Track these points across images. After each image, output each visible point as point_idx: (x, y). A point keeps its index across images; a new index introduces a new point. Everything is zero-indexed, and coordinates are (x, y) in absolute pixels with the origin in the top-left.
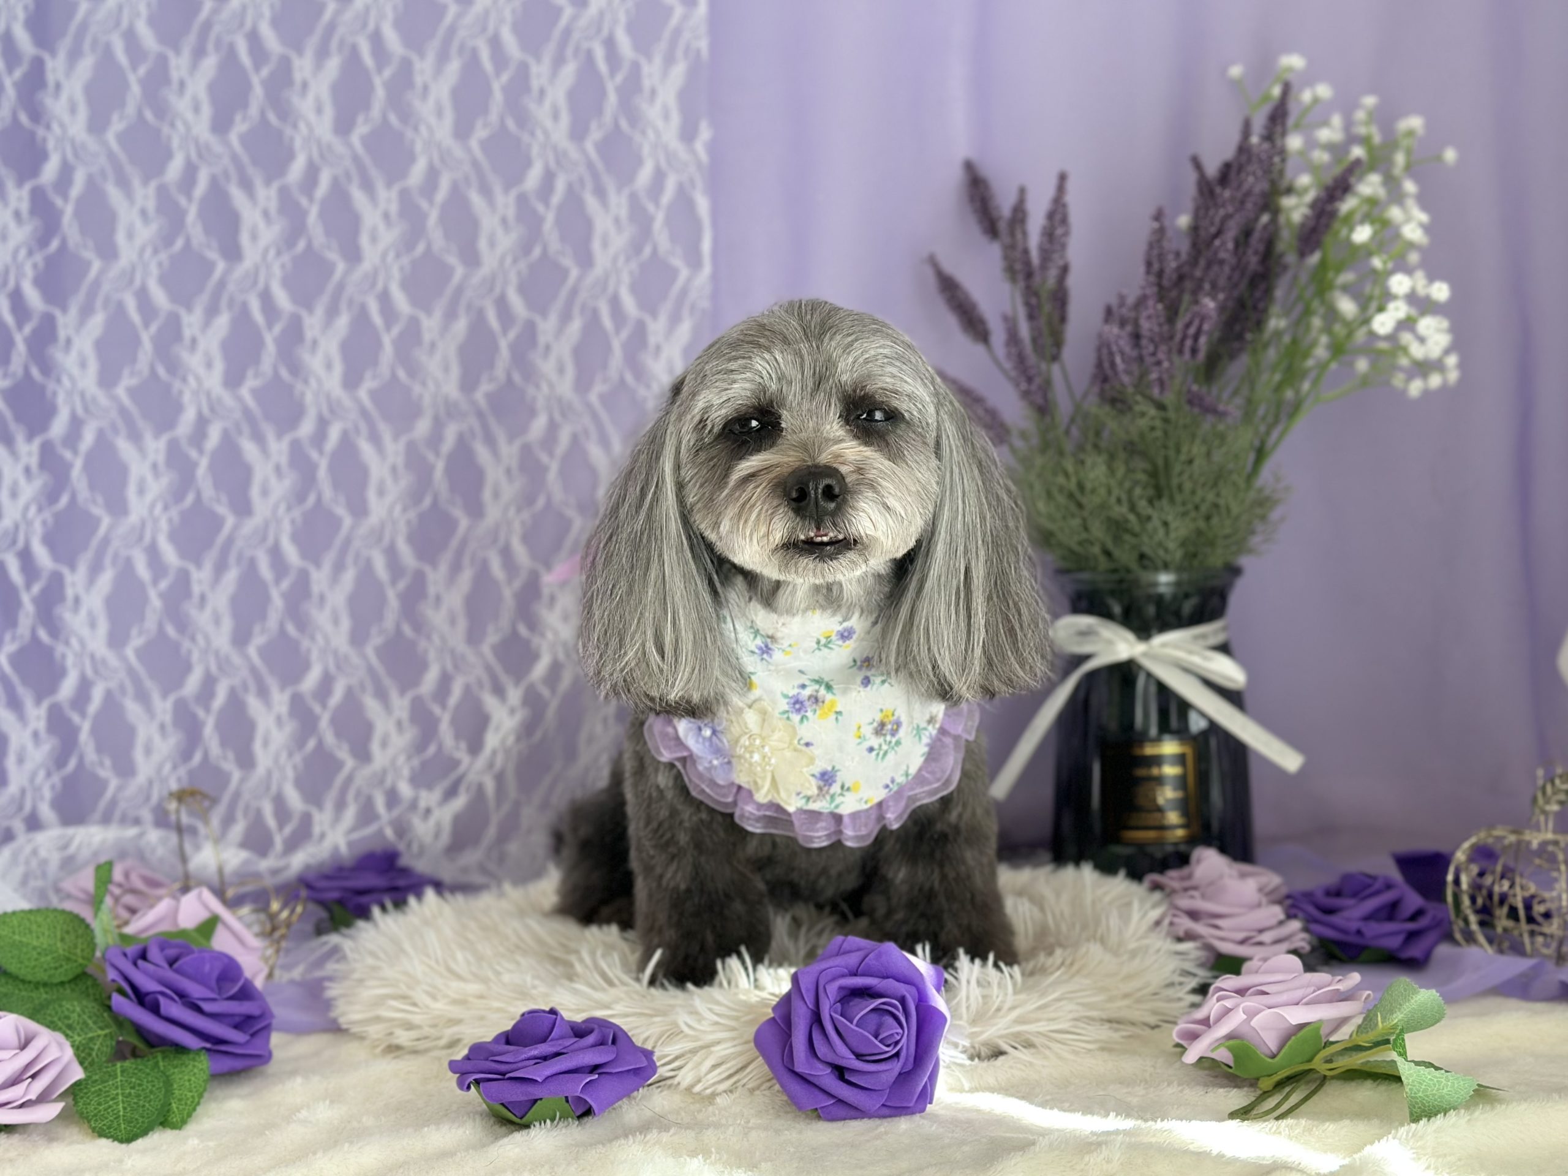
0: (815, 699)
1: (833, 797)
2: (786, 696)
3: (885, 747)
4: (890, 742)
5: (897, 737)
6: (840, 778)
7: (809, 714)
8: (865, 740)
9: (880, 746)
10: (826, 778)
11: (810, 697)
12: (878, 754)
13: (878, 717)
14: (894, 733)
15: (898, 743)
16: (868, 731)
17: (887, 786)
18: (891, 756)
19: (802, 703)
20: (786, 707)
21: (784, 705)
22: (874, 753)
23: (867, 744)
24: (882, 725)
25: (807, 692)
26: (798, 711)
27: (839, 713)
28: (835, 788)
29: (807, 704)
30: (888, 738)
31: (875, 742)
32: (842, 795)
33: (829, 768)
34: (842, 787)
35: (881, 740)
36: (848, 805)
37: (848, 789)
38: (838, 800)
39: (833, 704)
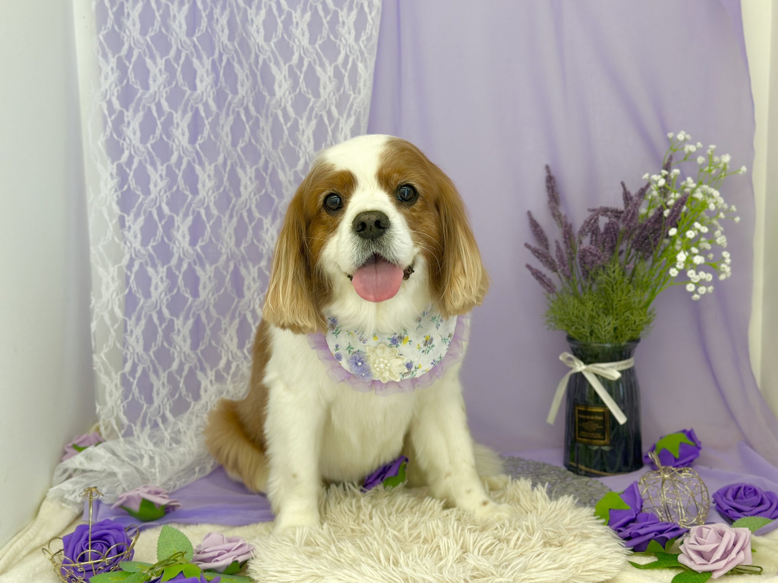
0: (401, 338)
1: (413, 373)
2: (389, 339)
4: (429, 347)
6: (414, 365)
7: (399, 344)
8: (421, 348)
9: (426, 349)
10: (409, 366)
11: (398, 337)
13: (424, 339)
14: (430, 343)
15: (433, 346)
16: (422, 345)
18: (431, 351)
19: (396, 340)
20: (390, 343)
21: (389, 342)
23: (422, 350)
24: (426, 341)
25: (397, 336)
26: (395, 343)
27: (410, 341)
28: (413, 369)
29: (398, 340)
32: (416, 371)
33: (409, 362)
34: (415, 368)
37: (418, 368)
38: (415, 373)
39: (407, 338)
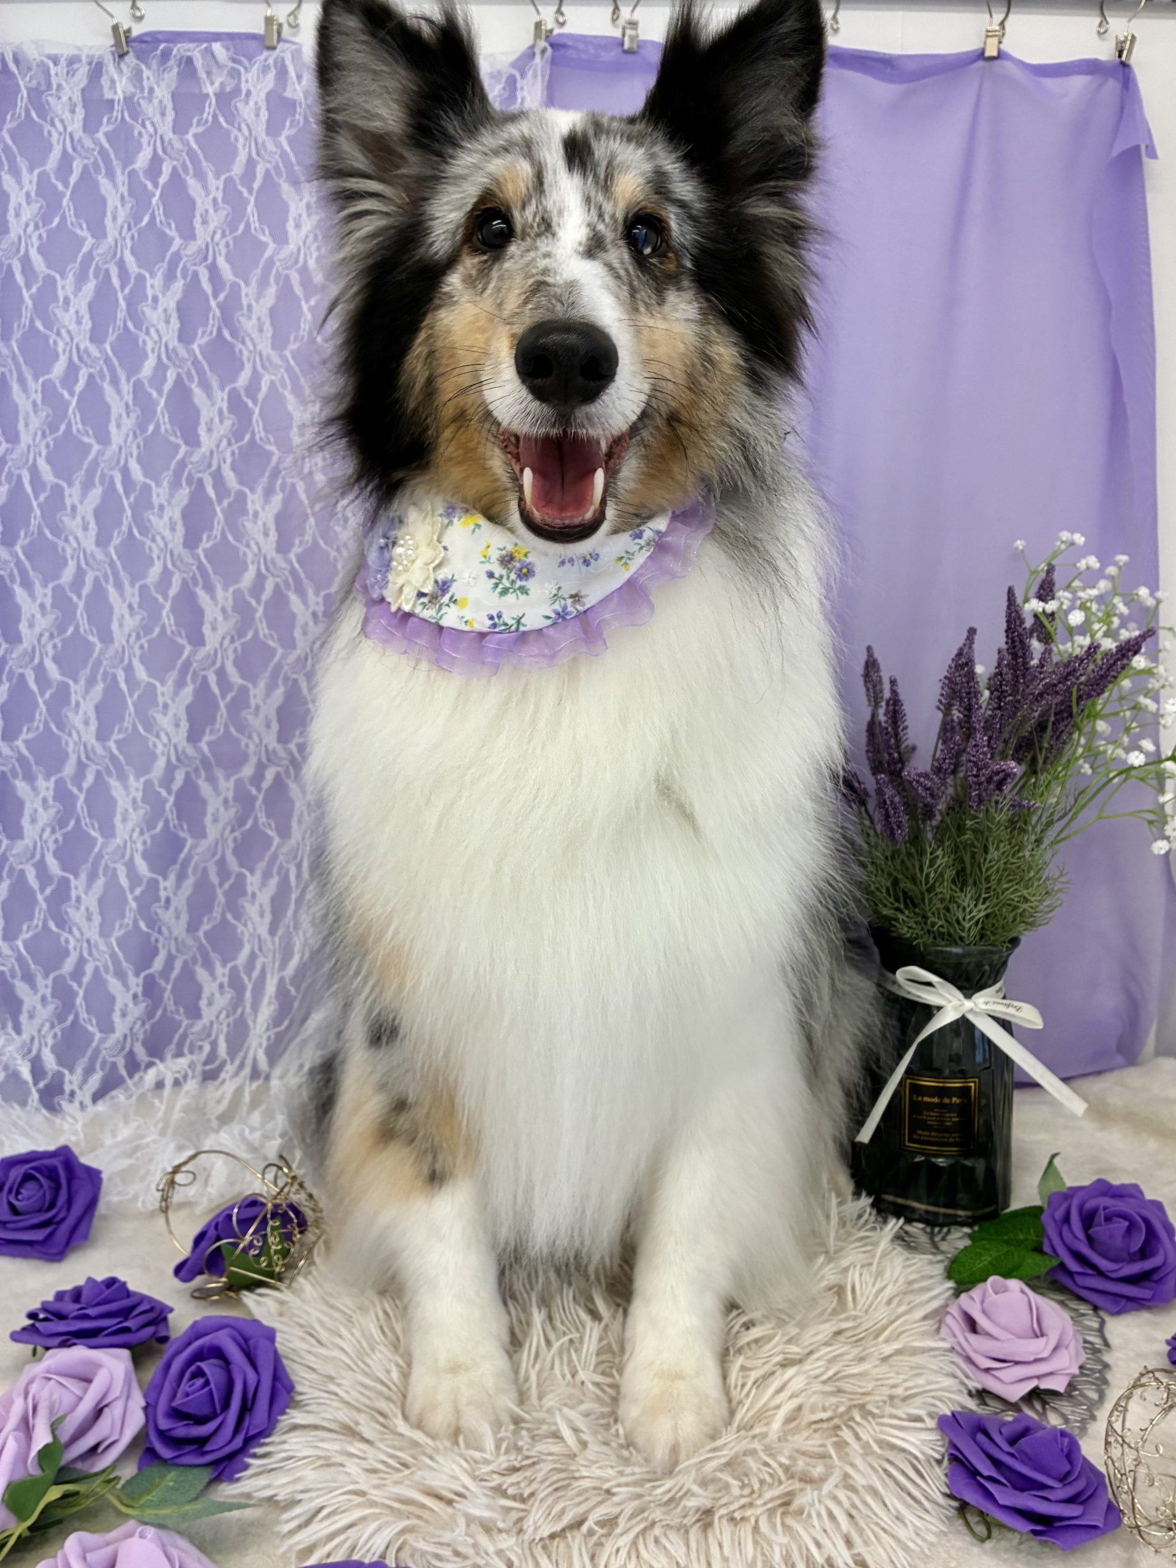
3: (506, 583)
4: (513, 582)
5: (524, 583)
8: (489, 563)
9: (501, 577)
12: (497, 585)
13: (507, 551)
16: (492, 556)
17: (491, 618)
22: (494, 581)
24: (511, 558)
30: (513, 576)
31: (498, 570)
34: (452, 599)
35: (504, 572)
36: (451, 618)
